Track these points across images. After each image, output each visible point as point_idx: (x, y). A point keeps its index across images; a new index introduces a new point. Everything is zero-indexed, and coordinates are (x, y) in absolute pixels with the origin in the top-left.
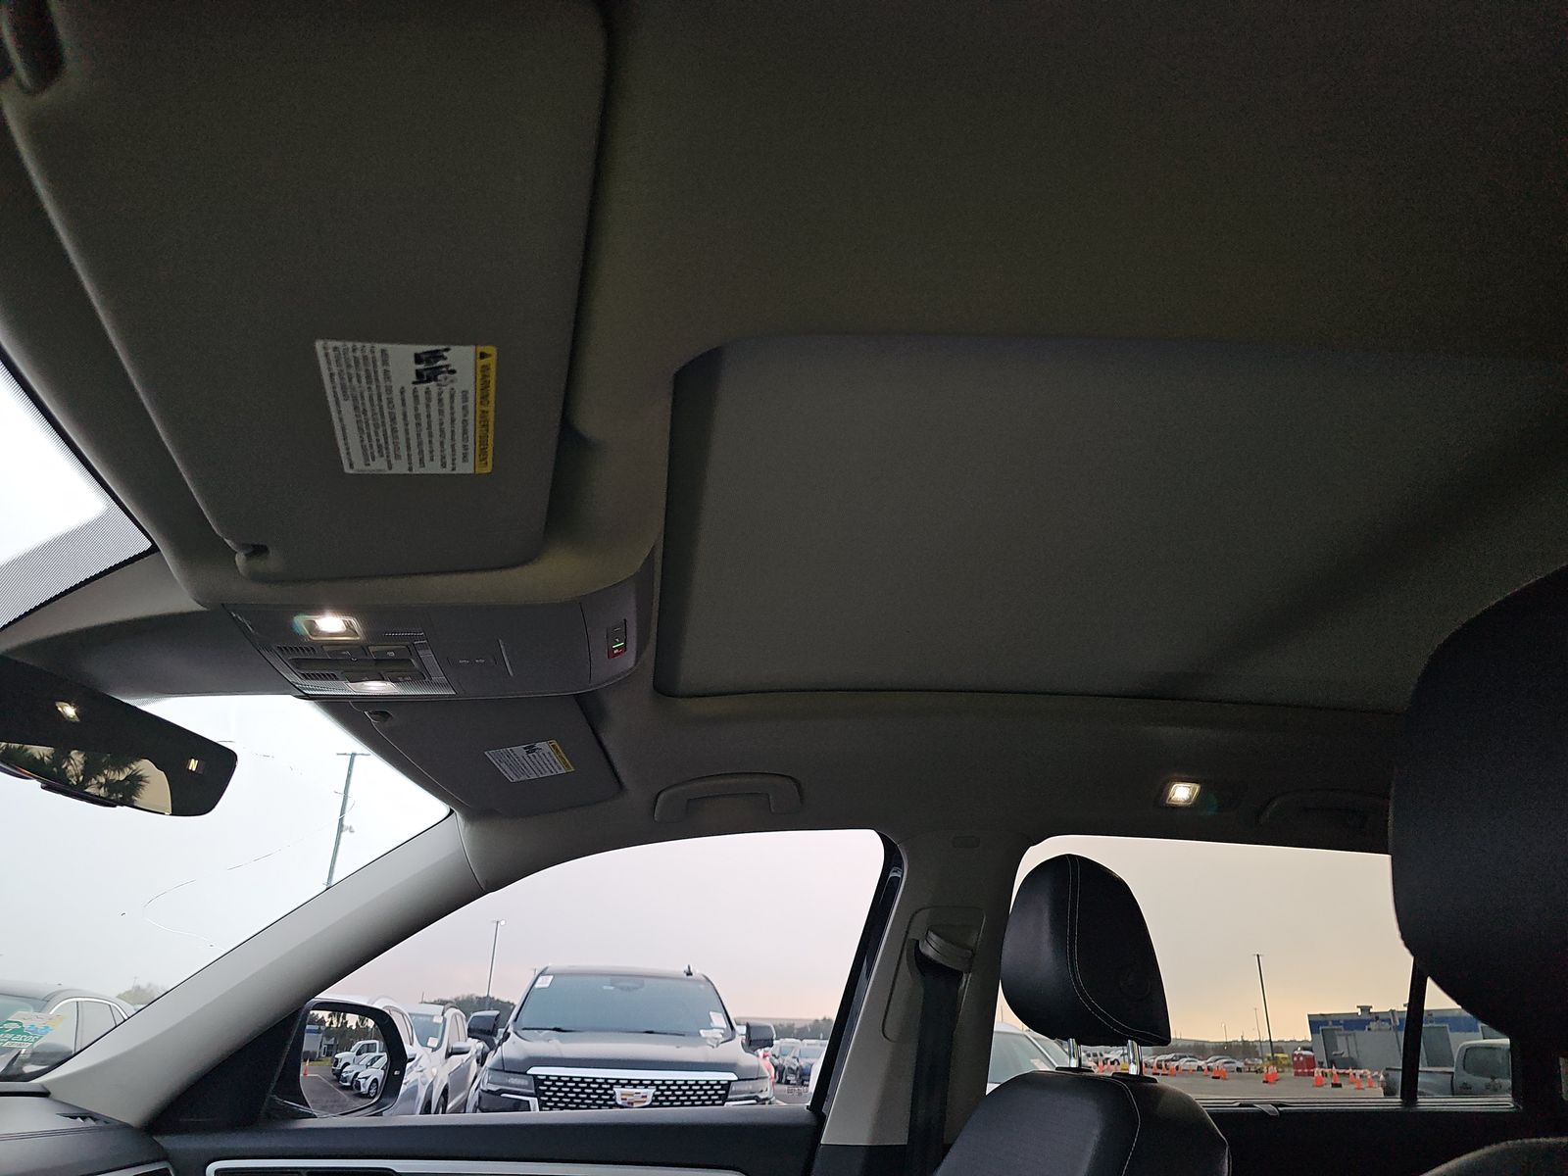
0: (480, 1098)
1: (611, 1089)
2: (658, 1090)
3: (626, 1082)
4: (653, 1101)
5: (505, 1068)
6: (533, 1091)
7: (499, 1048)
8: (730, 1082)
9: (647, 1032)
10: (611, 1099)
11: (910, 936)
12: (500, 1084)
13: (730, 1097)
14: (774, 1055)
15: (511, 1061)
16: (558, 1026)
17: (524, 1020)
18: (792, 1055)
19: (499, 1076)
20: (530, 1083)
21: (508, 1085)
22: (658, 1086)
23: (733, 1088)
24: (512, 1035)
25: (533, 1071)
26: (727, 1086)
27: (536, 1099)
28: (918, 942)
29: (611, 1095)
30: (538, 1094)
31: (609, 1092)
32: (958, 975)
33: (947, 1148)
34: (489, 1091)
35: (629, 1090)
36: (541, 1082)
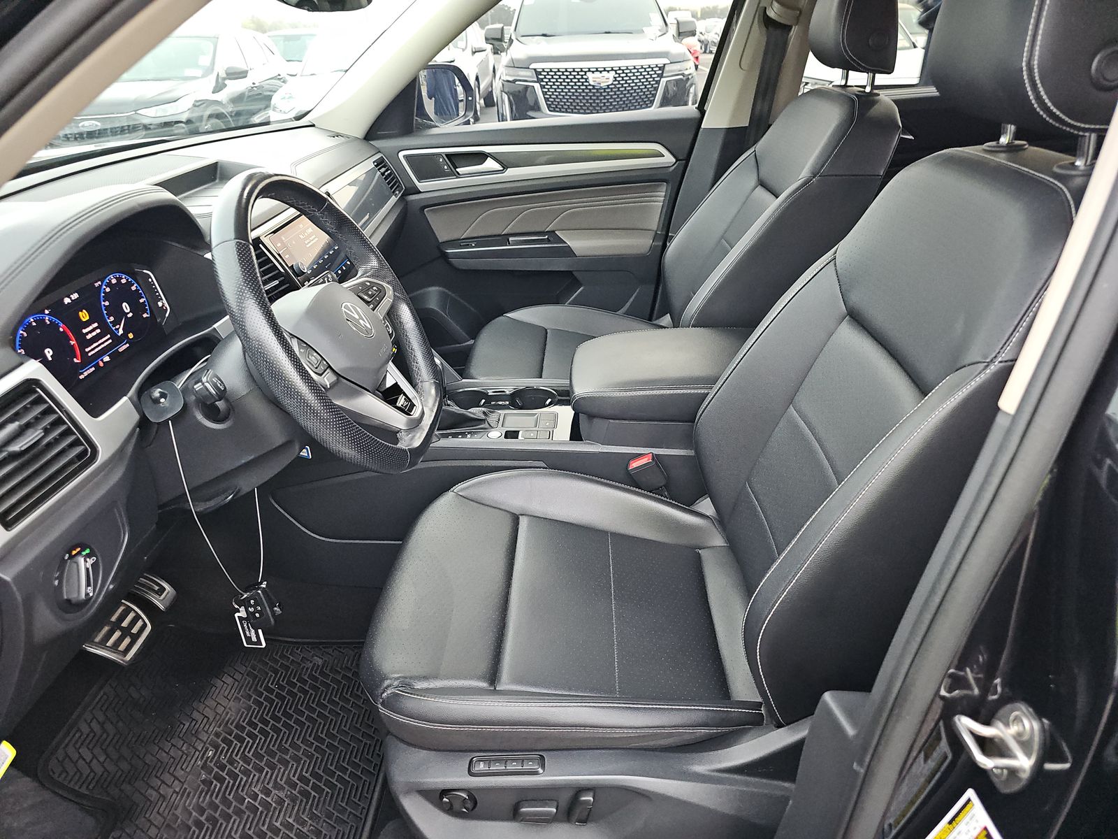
0: (503, 85)
1: (585, 75)
2: (616, 73)
3: (595, 70)
4: (614, 81)
5: (514, 65)
6: (536, 80)
7: (508, 51)
8: (664, 65)
9: (606, 33)
10: (586, 81)
11: (761, 5)
12: (514, 76)
13: (664, 75)
14: (701, 33)
15: (518, 60)
16: (545, 33)
17: (521, 30)
18: (714, 32)
19: (512, 71)
20: (533, 74)
21: (518, 76)
22: (616, 71)
23: (667, 68)
24: (515, 41)
25: (533, 66)
26: (662, 68)
27: (538, 84)
28: (766, 8)
29: (586, 79)
30: (539, 81)
31: (584, 77)
32: (788, 28)
33: (770, 126)
34: (508, 81)
35: (597, 74)
36: (540, 73)
